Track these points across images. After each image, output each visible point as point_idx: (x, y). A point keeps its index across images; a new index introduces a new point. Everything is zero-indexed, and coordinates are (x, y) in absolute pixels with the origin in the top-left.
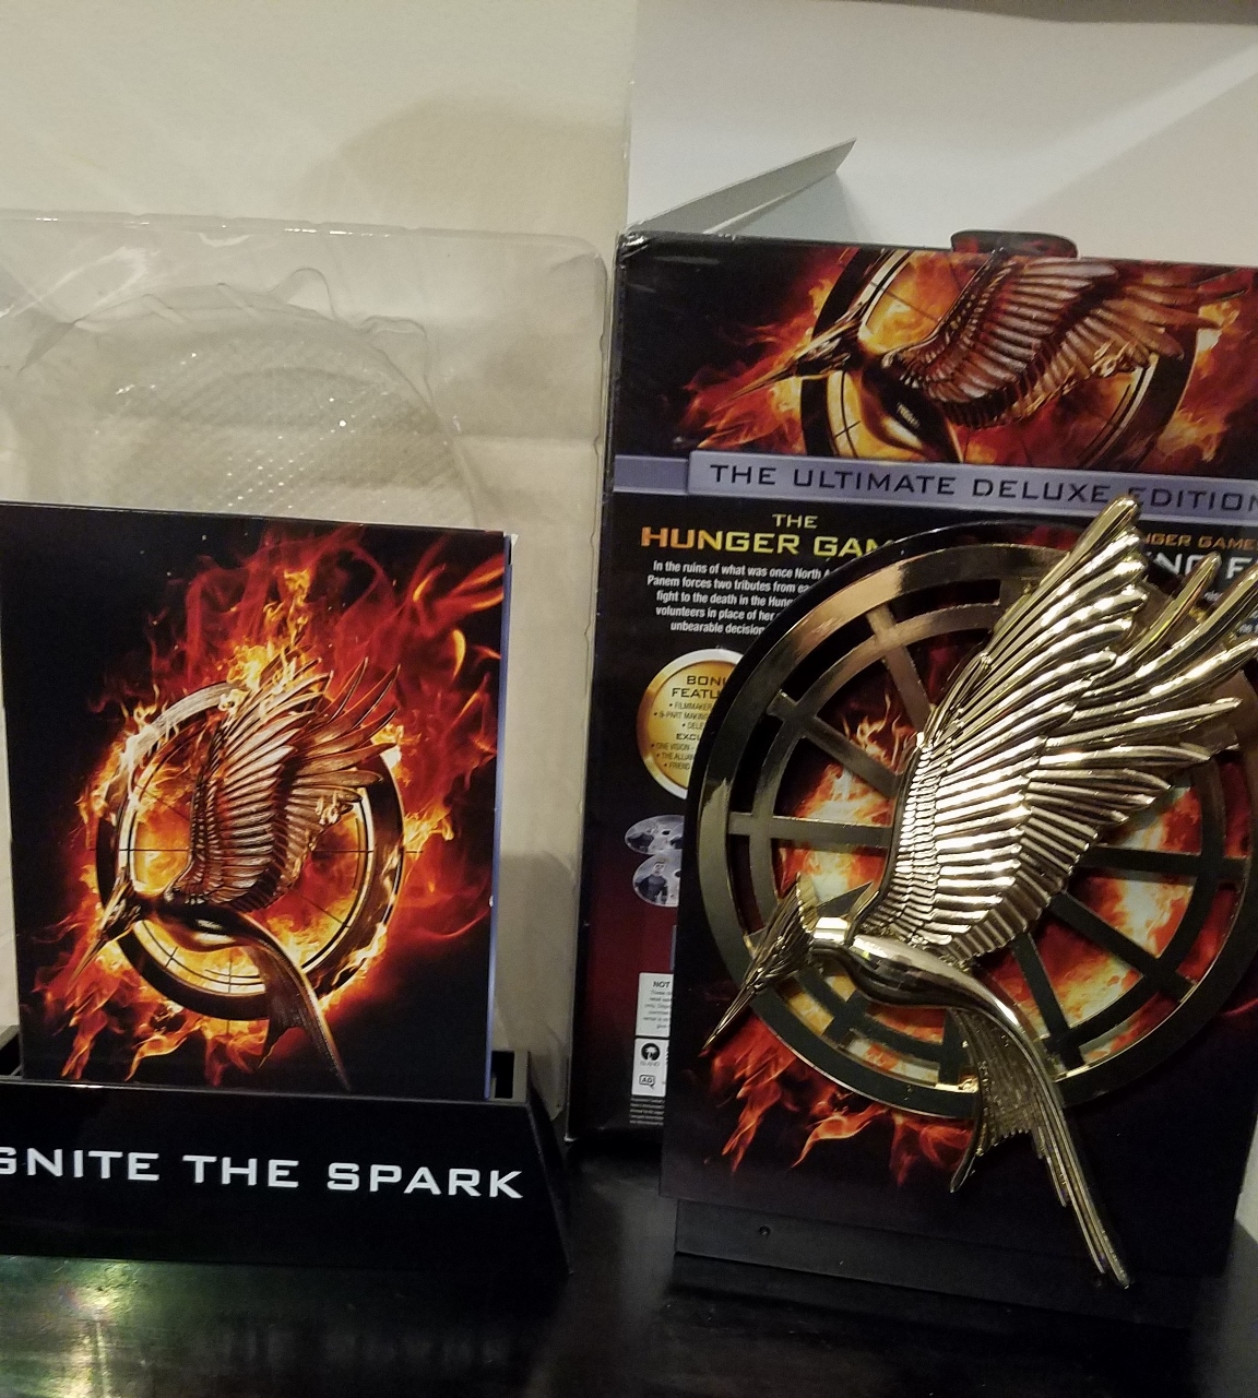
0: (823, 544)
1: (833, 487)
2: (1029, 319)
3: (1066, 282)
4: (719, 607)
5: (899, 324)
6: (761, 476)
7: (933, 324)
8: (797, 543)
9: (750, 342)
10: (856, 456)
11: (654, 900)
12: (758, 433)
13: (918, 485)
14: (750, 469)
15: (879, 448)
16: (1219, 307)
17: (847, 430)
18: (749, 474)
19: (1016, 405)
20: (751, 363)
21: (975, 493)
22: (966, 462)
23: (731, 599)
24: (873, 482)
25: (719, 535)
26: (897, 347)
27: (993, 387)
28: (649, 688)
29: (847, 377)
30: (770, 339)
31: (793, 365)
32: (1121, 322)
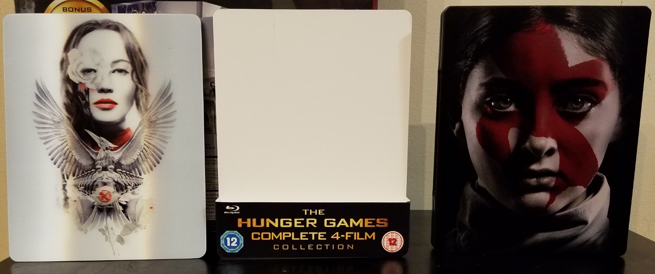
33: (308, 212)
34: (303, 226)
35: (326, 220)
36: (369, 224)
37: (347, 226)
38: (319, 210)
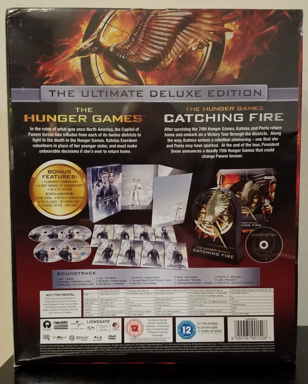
0: (96, 118)
1: (97, 96)
2: (163, 31)
3: (174, 18)
4: (58, 143)
5: (115, 36)
6: (69, 94)
7: (127, 35)
8: (86, 118)
9: (59, 45)
10: (105, 85)
11: (43, 260)
12: (66, 78)
13: (129, 94)
14: (64, 91)
15: (113, 81)
16: (231, 24)
17: (100, 75)
18: (64, 93)
19: (162, 62)
20: (60, 53)
21: (151, 96)
22: (146, 85)
23: (62, 140)
24: (112, 94)
25: (55, 116)
26: (115, 44)
27: (152, 56)
28: (33, 175)
29: (97, 56)
30: (67, 43)
31: (76, 53)
32: (196, 31)
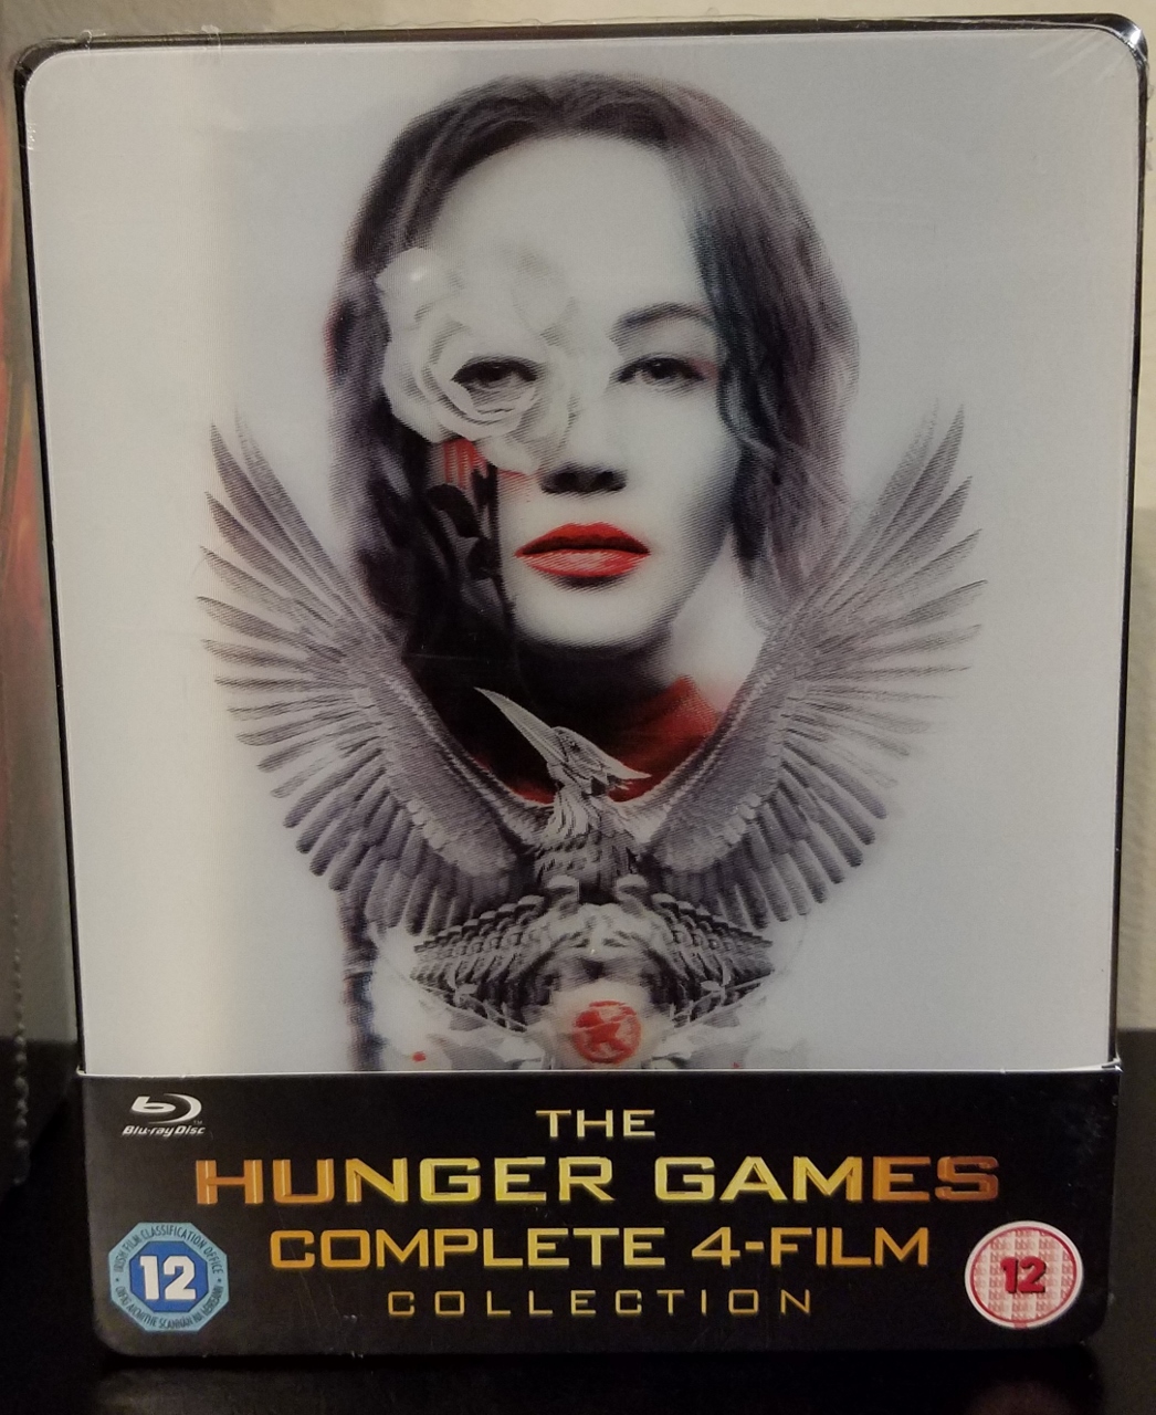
33: (567, 1125)
34: (542, 1197)
35: (661, 1166)
36: (895, 1187)
37: (778, 1195)
38: (627, 1114)
